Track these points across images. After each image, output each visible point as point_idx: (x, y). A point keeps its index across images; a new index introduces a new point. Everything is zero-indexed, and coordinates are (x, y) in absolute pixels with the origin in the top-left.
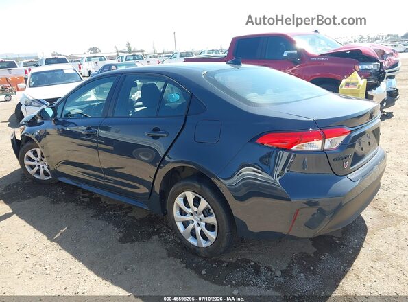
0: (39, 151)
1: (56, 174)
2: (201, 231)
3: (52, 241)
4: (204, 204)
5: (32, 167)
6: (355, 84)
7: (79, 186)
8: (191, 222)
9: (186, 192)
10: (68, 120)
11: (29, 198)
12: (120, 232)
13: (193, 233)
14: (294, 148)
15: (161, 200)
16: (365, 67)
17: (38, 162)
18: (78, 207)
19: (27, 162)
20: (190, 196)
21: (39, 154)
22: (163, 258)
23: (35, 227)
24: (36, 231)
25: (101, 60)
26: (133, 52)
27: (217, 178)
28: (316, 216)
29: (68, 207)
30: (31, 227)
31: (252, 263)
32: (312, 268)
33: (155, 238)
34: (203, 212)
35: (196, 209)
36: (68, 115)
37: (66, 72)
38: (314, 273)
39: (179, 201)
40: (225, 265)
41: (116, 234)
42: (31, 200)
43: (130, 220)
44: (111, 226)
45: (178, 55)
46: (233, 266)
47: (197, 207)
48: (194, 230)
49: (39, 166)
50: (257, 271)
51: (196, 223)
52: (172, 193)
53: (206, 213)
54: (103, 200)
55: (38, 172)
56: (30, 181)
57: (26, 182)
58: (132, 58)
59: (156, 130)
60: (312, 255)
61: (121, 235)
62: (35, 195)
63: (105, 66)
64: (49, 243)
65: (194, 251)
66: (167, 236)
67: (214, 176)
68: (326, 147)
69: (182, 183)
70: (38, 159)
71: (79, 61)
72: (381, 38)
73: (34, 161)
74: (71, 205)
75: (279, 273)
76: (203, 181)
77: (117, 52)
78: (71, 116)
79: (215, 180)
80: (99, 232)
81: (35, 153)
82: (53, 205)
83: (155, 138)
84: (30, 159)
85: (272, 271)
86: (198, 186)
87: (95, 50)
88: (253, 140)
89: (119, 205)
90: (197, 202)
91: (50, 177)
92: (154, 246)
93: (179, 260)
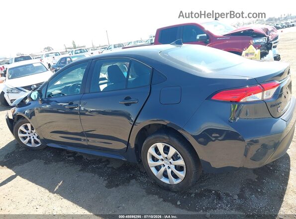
0: (29, 125)
1: (45, 141)
2: (172, 172)
3: (54, 193)
4: (172, 151)
5: (25, 138)
6: (252, 54)
7: (65, 148)
8: (162, 166)
9: (157, 144)
10: (51, 99)
11: (26, 162)
12: (105, 180)
13: (165, 175)
14: (242, 101)
15: (136, 152)
16: (257, 41)
17: (29, 133)
18: (67, 165)
19: (20, 135)
20: (161, 146)
21: (29, 128)
22: (144, 196)
23: (37, 184)
24: (39, 187)
25: (56, 55)
26: (77, 48)
27: (183, 130)
28: (259, 151)
29: (59, 165)
30: (34, 184)
31: (213, 192)
32: (259, 190)
33: (133, 181)
34: (172, 158)
35: (166, 156)
36: (50, 95)
37: (35, 65)
38: (262, 193)
39: (151, 151)
40: (193, 195)
41: (103, 182)
42: (28, 163)
43: (110, 169)
44: (97, 176)
45: (113, 47)
46: (200, 195)
47: (167, 154)
48: (165, 171)
49: (30, 137)
50: (219, 198)
51: (166, 166)
52: (145, 145)
53: (175, 157)
54: (85, 157)
55: (30, 142)
56: (24, 149)
57: (20, 150)
58: (79, 52)
59: (127, 98)
60: (256, 180)
61: (106, 182)
62: (30, 159)
63: (62, 59)
64: (51, 195)
65: (168, 188)
66: (142, 179)
67: (180, 128)
68: (265, 98)
69: (153, 137)
70: (29, 131)
71: (40, 57)
72: (252, 22)
73: (25, 133)
74: (61, 164)
75: (236, 197)
76: (171, 133)
77: (66, 48)
78: (53, 96)
79: (181, 131)
80: (88, 182)
81: (26, 127)
82: (46, 165)
83: (127, 105)
84: (22, 132)
85: (230, 196)
86: (167, 137)
87: (48, 49)
88: (209, 98)
89: (98, 159)
90: (166, 150)
91: (39, 145)
92: (134, 187)
93: (157, 196)
